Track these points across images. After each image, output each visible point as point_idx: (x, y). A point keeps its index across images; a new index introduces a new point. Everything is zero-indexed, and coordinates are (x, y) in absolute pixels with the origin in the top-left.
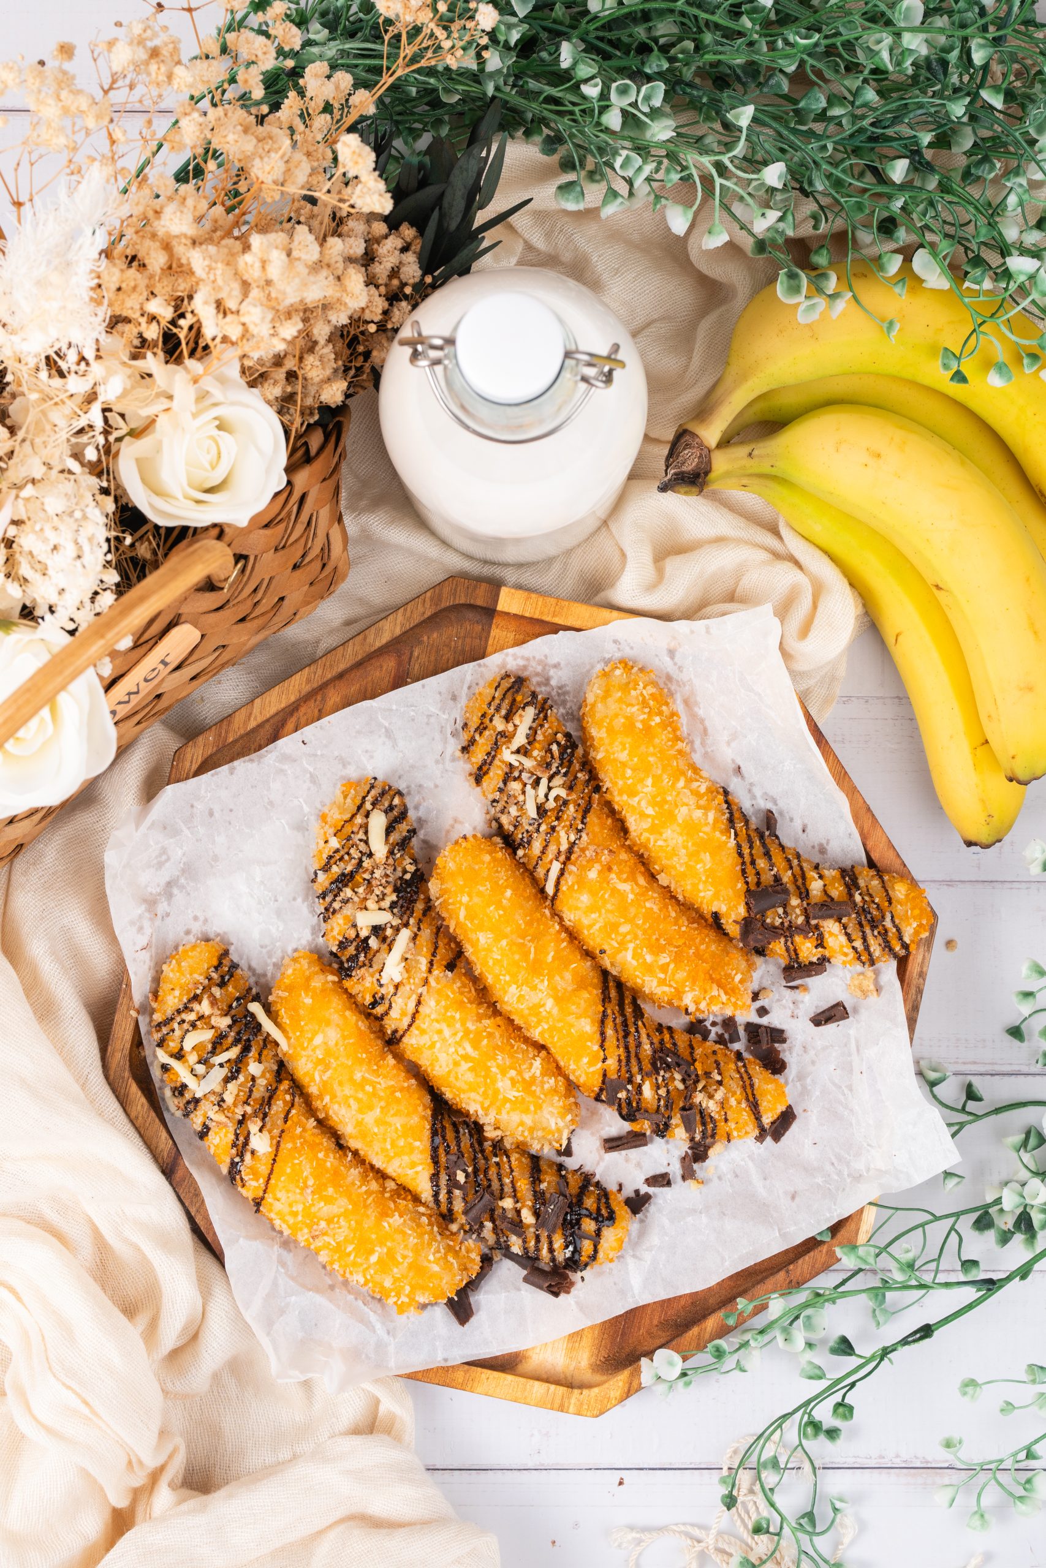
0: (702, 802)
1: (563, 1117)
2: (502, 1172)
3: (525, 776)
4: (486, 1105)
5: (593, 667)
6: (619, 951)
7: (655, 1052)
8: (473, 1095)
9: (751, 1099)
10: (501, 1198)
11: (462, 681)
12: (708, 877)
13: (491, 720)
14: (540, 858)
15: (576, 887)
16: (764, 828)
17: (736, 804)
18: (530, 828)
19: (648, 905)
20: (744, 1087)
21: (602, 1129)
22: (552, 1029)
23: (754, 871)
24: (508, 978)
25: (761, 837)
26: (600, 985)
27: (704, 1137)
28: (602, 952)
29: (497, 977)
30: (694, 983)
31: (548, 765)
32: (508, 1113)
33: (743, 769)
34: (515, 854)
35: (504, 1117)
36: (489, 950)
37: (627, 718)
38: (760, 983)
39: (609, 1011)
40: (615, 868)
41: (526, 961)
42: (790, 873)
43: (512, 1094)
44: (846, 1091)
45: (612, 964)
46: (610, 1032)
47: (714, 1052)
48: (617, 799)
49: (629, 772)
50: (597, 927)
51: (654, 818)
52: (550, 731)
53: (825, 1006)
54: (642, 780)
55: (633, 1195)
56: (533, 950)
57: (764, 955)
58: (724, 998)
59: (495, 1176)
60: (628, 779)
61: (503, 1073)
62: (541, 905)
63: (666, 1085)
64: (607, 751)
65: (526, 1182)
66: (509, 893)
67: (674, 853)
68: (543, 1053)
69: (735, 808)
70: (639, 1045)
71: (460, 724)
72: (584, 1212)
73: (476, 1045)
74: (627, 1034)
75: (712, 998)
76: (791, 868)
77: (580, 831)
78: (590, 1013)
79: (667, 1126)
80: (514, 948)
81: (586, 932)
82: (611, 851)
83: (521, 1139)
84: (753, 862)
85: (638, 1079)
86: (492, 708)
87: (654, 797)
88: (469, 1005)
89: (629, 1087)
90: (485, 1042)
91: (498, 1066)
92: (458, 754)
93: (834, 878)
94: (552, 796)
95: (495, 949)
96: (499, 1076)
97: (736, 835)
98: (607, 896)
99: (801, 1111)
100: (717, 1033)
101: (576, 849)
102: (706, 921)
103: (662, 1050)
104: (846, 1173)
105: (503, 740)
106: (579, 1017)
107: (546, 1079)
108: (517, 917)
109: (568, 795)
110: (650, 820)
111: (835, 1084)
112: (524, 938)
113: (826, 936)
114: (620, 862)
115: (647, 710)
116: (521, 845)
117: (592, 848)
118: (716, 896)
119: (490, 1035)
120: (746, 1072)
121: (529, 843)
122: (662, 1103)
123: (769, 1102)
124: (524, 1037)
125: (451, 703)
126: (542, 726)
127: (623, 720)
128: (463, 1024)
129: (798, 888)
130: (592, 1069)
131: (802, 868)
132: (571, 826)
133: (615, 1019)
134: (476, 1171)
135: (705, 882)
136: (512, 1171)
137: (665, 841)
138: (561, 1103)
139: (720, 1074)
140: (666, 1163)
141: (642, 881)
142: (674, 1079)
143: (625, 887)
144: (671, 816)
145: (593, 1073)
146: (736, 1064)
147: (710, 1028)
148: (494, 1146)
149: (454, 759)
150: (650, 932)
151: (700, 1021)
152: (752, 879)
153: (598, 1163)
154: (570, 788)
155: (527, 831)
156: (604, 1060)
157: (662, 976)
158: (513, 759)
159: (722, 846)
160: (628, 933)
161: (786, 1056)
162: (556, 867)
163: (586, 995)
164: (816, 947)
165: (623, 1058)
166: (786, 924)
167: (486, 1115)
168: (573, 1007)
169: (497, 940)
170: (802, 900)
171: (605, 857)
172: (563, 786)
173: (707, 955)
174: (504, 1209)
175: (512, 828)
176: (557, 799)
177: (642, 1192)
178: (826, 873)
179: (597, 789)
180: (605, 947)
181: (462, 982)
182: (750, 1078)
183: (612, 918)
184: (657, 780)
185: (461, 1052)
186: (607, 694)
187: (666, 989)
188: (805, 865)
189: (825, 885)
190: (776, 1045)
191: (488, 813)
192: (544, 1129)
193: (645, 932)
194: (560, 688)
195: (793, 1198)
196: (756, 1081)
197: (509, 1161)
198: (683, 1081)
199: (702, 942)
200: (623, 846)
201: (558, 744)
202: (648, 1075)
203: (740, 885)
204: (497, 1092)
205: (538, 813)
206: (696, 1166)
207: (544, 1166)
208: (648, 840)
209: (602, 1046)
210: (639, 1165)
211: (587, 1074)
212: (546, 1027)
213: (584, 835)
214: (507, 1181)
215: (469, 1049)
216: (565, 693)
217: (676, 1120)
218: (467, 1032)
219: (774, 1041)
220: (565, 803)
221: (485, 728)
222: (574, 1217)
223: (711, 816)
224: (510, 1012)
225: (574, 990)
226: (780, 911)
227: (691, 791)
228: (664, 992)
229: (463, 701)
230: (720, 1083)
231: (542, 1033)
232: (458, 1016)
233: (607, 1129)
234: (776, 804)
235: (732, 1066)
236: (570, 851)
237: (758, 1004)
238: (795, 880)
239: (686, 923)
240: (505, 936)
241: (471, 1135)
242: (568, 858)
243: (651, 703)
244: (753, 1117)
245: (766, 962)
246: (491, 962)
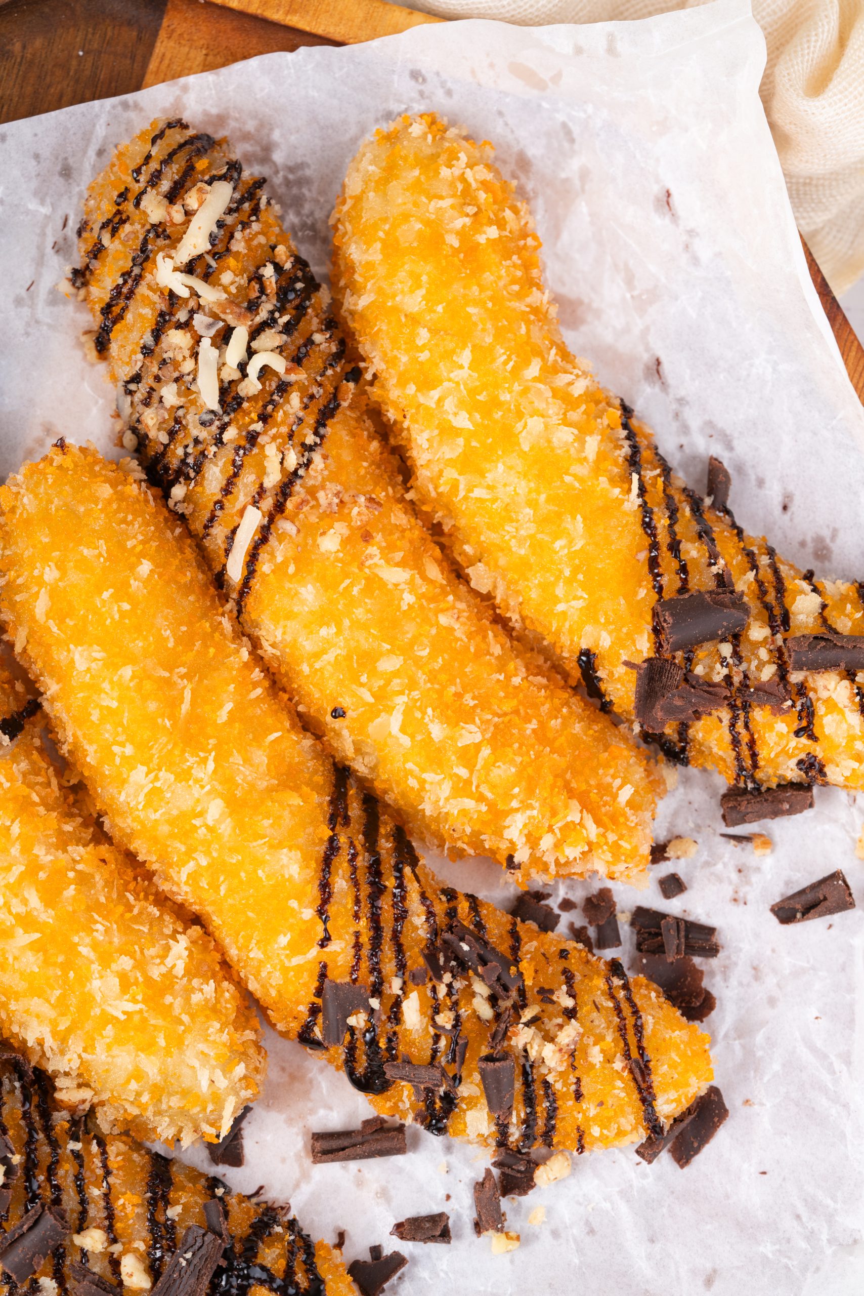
0: (575, 416)
1: (227, 1069)
2: (87, 1174)
3: (199, 320)
4: (62, 1027)
5: (363, 131)
6: (373, 712)
7: (435, 932)
8: (36, 1004)
9: (635, 1054)
10: (80, 1230)
11: (87, 138)
12: (576, 570)
13: (137, 205)
14: (220, 504)
15: (292, 569)
16: (700, 490)
17: (647, 437)
18: (204, 434)
19: (443, 620)
20: (622, 1030)
21: (312, 1111)
22: (217, 868)
23: (675, 565)
24: (129, 750)
25: (697, 508)
26: (328, 789)
27: (527, 1137)
28: (338, 713)
29: (106, 750)
30: (530, 791)
31: (253, 307)
32: (109, 1047)
33: (666, 367)
34: (167, 496)
35: (100, 1056)
36: (95, 688)
37: (428, 223)
38: (672, 825)
39: (343, 840)
40: (378, 537)
41: (172, 717)
42: (751, 575)
43: (121, 1007)
44: (838, 1065)
45: (358, 750)
46: (341, 884)
47: (564, 954)
48: (394, 394)
49: (423, 335)
50: (330, 657)
51: (472, 435)
52: (262, 239)
53: (804, 880)
54: (448, 355)
55: (366, 1257)
56: (188, 695)
57: (685, 762)
58: (592, 830)
59: (71, 1178)
60: (421, 349)
61: (106, 960)
62: (213, 607)
63: (455, 1005)
64: (380, 291)
65: (136, 1200)
66: (145, 567)
67: (508, 514)
68: (196, 930)
69: (643, 443)
70: (402, 916)
71: (73, 225)
72: (257, 1273)
73: (50, 897)
74: (378, 891)
75: (569, 827)
76: (754, 566)
77: (311, 448)
78: (301, 840)
79: (450, 1101)
80: (148, 685)
81: (305, 669)
82: (371, 500)
83: (134, 1111)
84: (674, 547)
85: (395, 986)
86: (143, 178)
87: (473, 392)
88: (42, 810)
89: (375, 1003)
90: (71, 891)
91: (95, 946)
92: (66, 287)
93: (844, 599)
94: (253, 369)
95: (106, 686)
96: (96, 967)
97: (642, 491)
98: (355, 591)
99: (738, 1102)
100: (571, 926)
101: (298, 488)
102: (566, 676)
103: (450, 928)
104: (824, 1237)
105: (161, 242)
106: (275, 847)
107: (196, 982)
108: (160, 621)
109: (288, 371)
110: (461, 441)
111: (813, 1049)
112: (170, 669)
113: (821, 709)
114: (389, 530)
115: (471, 210)
116: (181, 474)
117: (333, 487)
118: (591, 612)
119: (83, 880)
120: (629, 999)
121: (198, 468)
122: (443, 1043)
123: (673, 1066)
124: (157, 894)
125: (58, 181)
126: (245, 225)
127: (418, 226)
128: (26, 850)
129: (768, 607)
130: (296, 961)
131: (776, 571)
132: (291, 436)
133: (354, 856)
134: (30, 1167)
135: (570, 581)
136: (108, 1173)
137: (490, 488)
138: (225, 1037)
139: (572, 995)
140: (442, 1194)
141: (434, 572)
142: (473, 995)
143: (395, 576)
144: (508, 437)
145: (299, 968)
146: (608, 980)
147: (557, 911)
148: (74, 1122)
149: (54, 299)
150: (443, 677)
151: (539, 896)
152: (670, 580)
153: (297, 1186)
154: (297, 360)
155: (197, 441)
156: (325, 942)
157: (463, 772)
158: (179, 284)
159: (610, 508)
160: (396, 674)
161: (715, 985)
162: (253, 520)
163: (296, 800)
164: (797, 733)
165: (365, 939)
166: (737, 680)
167: (62, 1052)
168: (267, 823)
169: (112, 665)
170: (774, 631)
171: (358, 511)
172: (281, 349)
173: (562, 740)
174: (84, 1254)
175: (164, 438)
176: (265, 372)
177: (387, 1251)
178: (828, 585)
179: (355, 375)
180: (345, 702)
181: (33, 763)
182: (636, 1012)
183: (365, 643)
184: (482, 356)
185: (17, 907)
186: (390, 171)
187: (469, 804)
188: (783, 569)
189: (824, 606)
190: (697, 960)
191: (117, 415)
192: (185, 1093)
193: (432, 677)
194: (291, 169)
195: (709, 1282)
196: (649, 1021)
197: (104, 1153)
198: (493, 1000)
199: (555, 713)
200: (402, 500)
201: (278, 268)
202: (416, 979)
203: (644, 593)
204: (87, 1001)
205: (222, 402)
206: (505, 1204)
207: (178, 1176)
208: (455, 486)
209: (321, 912)
210: (384, 1194)
211: (285, 970)
212: (204, 862)
213: (317, 457)
214: (95, 1192)
215: (35, 901)
216: (302, 182)
217: (469, 1088)
218: (33, 868)
219: (691, 949)
220: (283, 388)
221: (123, 222)
222: (235, 1282)
223: (593, 444)
224: (131, 836)
225: (270, 790)
226: (726, 649)
227: (555, 393)
228: (464, 812)
229: (85, 178)
230: (570, 1014)
231: (194, 877)
232: (16, 829)
233: (322, 1112)
234: (730, 448)
235: (600, 983)
236: (285, 489)
237: (665, 869)
238: (763, 593)
239: (523, 672)
240: (131, 659)
241: (27, 1098)
242: (279, 507)
243: (482, 196)
244: (636, 1096)
245: (686, 781)
246: (95, 716)
